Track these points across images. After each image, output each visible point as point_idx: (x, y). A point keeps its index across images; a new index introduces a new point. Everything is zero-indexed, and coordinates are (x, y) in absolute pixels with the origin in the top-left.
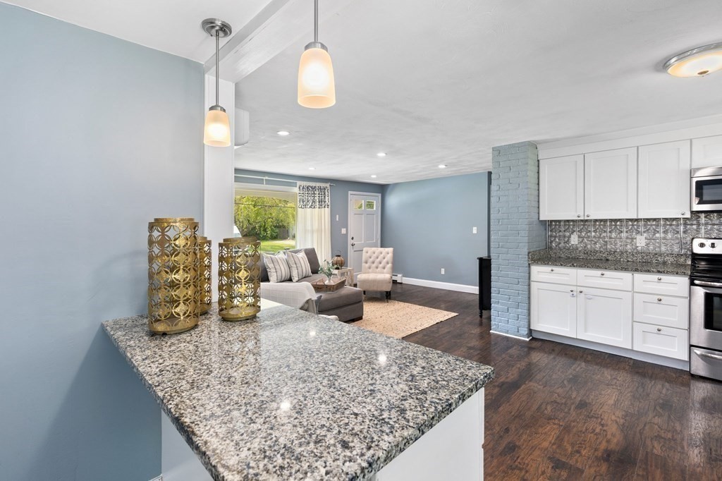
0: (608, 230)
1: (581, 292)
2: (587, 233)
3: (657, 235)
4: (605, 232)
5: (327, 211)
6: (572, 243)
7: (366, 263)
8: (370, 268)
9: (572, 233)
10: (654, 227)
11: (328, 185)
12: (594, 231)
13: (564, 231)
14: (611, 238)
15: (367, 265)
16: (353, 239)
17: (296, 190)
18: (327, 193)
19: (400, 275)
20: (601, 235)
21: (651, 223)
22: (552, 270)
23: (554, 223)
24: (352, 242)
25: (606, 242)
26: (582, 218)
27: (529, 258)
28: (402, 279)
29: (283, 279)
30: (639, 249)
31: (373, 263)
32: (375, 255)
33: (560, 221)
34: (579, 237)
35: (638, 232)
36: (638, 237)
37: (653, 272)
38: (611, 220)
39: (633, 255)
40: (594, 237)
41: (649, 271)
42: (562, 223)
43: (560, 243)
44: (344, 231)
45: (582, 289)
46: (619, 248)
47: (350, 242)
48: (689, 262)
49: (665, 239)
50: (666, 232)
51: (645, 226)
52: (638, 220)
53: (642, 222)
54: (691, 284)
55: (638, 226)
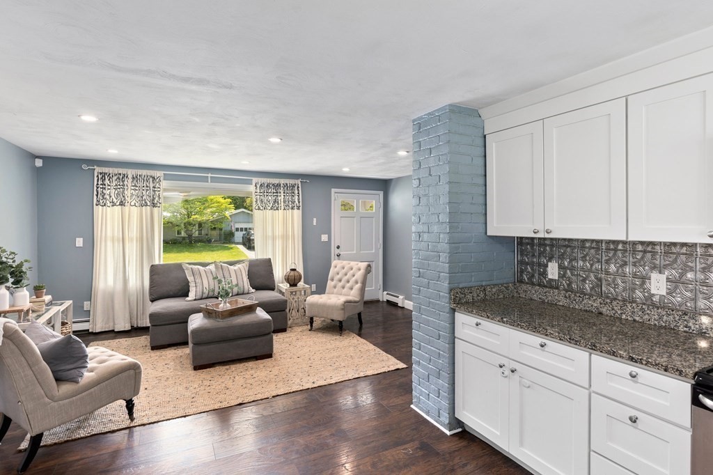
0: (604, 258)
1: (514, 371)
2: (571, 260)
3: (690, 275)
4: (599, 261)
5: (297, 214)
6: (550, 276)
7: (332, 280)
8: (335, 287)
9: (550, 259)
10: (683, 257)
11: (298, 182)
12: (582, 258)
13: (539, 255)
14: (607, 273)
15: (333, 283)
16: (338, 247)
17: (252, 188)
18: (296, 192)
19: (401, 297)
20: (592, 265)
21: (678, 251)
22: (478, 325)
23: (524, 241)
24: (337, 251)
25: (600, 280)
27: (450, 299)
28: (403, 303)
29: (205, 296)
30: (656, 299)
31: (340, 281)
32: (344, 271)
34: (560, 267)
35: (654, 268)
36: (655, 276)
37: (621, 357)
39: (643, 309)
40: (583, 269)
41: (614, 354)
42: (536, 242)
43: (533, 275)
44: (324, 238)
45: (515, 366)
46: (621, 293)
47: (334, 251)
49: (705, 285)
50: (705, 271)
51: (668, 254)
52: (653, 243)
53: (660, 248)
54: (694, 401)
55: (654, 253)
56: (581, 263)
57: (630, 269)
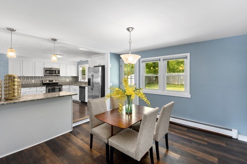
3: (36, 80)
21: (35, 77)
25: (25, 82)
26: (22, 76)
35: (33, 79)
36: (33, 80)
40: (22, 81)
45: (25, 93)
46: (28, 83)
48: (42, 85)
49: (38, 80)
50: (38, 79)
51: (34, 78)
52: (32, 77)
53: (33, 77)
54: (46, 88)
55: (33, 78)
56: (22, 80)
57: (30, 80)
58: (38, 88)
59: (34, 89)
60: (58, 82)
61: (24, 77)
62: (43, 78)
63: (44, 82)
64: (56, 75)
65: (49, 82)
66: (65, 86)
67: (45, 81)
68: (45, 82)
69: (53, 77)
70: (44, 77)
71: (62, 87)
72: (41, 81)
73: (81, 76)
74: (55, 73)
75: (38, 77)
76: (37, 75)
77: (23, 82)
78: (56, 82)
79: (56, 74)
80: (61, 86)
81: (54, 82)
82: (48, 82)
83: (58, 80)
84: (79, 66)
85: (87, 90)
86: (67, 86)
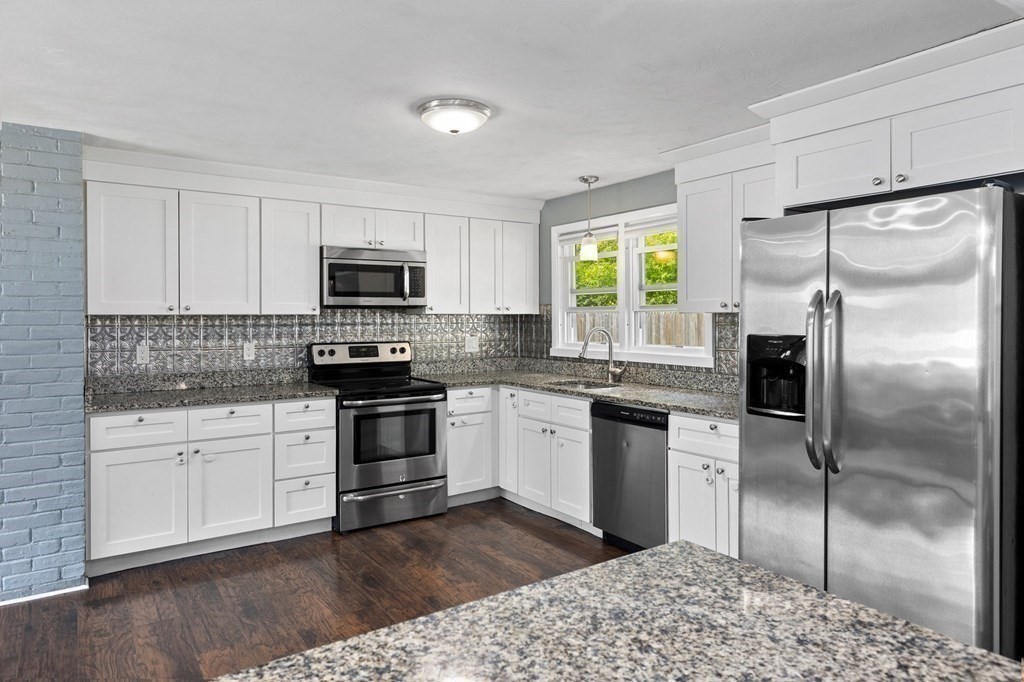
0: (202, 334)
1: (197, 452)
2: (166, 340)
3: (270, 342)
4: (197, 337)
6: (139, 362)
9: (138, 341)
10: (265, 328)
12: (178, 338)
13: (122, 338)
14: (206, 348)
20: (189, 343)
21: (261, 323)
22: (141, 420)
23: (99, 323)
25: (198, 356)
26: (175, 312)
27: (86, 400)
30: (247, 364)
33: (111, 318)
34: (152, 349)
35: (245, 338)
36: (246, 345)
38: (207, 317)
39: (240, 375)
40: (179, 348)
42: (118, 323)
43: (113, 364)
45: (197, 446)
46: (218, 365)
48: (306, 379)
49: (279, 347)
50: (279, 337)
51: (255, 326)
52: (244, 317)
53: (249, 322)
54: (339, 407)
55: (245, 326)
56: (177, 342)
57: (226, 342)
58: (283, 407)
59: (254, 416)
60: (406, 357)
61: (191, 317)
62: (309, 328)
63: (318, 361)
64: (397, 301)
65: (351, 356)
66: (463, 392)
67: (327, 349)
68: (326, 360)
69: (378, 321)
70: (317, 321)
71: (445, 399)
72: (297, 350)
73: (570, 311)
74: (391, 289)
75: (279, 317)
76: (275, 305)
77: (181, 359)
78: (399, 357)
79: (400, 294)
80: (440, 396)
81: (385, 355)
82: (342, 357)
83: (406, 346)
84: (556, 231)
85: (737, 459)
86: (477, 391)
